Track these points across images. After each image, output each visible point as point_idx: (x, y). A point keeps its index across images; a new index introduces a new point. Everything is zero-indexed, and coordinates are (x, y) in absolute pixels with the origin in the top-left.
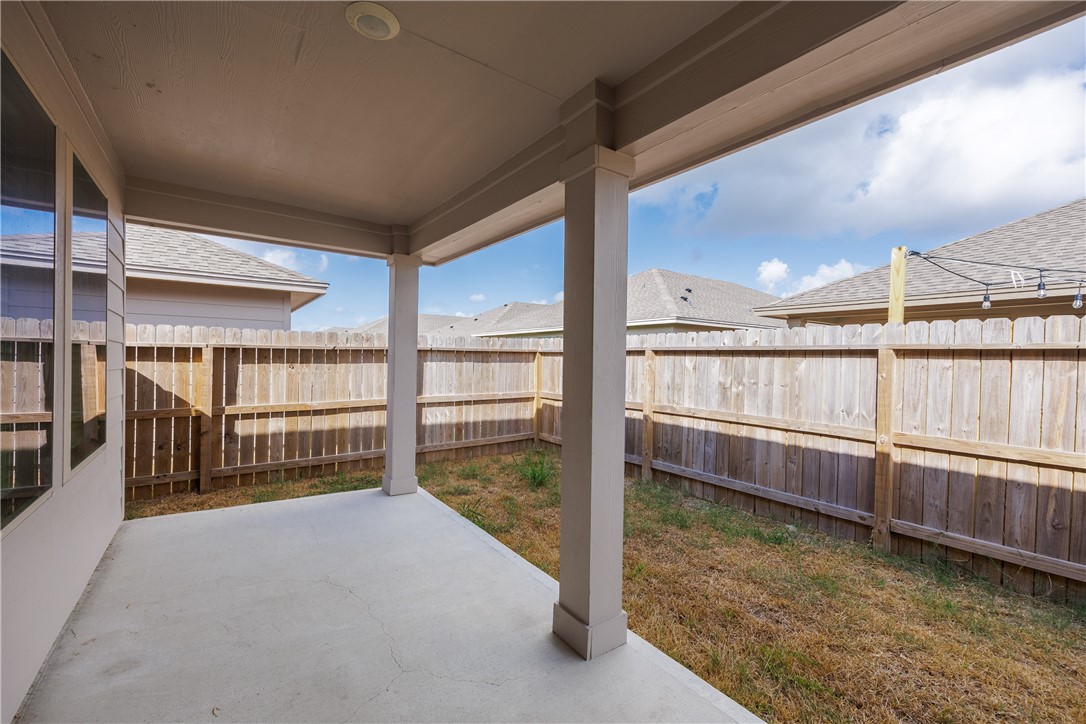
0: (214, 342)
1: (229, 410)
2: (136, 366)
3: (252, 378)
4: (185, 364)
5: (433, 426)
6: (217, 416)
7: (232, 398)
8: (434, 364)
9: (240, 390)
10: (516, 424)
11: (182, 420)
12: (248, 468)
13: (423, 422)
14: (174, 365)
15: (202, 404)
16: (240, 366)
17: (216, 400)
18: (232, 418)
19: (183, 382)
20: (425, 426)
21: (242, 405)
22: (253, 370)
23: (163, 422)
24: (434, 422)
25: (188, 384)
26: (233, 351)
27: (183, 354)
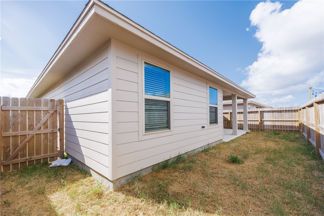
0: (230, 112)
2: (225, 115)
5: (266, 125)
6: (231, 121)
8: (266, 113)
10: (292, 127)
11: (227, 121)
13: (264, 124)
15: (229, 119)
17: (231, 119)
19: (227, 116)
20: (264, 125)
23: (226, 121)
24: (267, 124)
27: (227, 113)
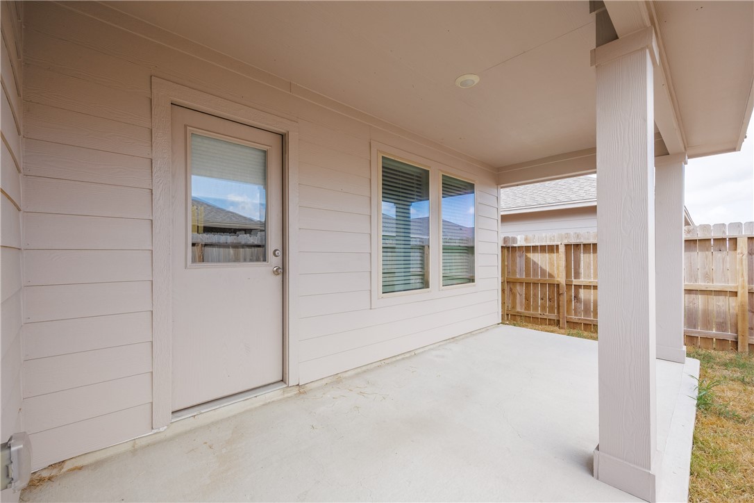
0: (565, 241)
1: (575, 282)
2: (531, 256)
3: (590, 264)
4: (552, 254)
6: (569, 286)
7: (577, 275)
9: (582, 270)
11: (551, 285)
12: (588, 320)
14: (547, 255)
16: (582, 255)
17: (568, 275)
18: (578, 287)
19: (552, 265)
21: (583, 280)
22: (589, 257)
23: (543, 286)
25: (554, 266)
26: (577, 246)
27: (552, 249)
